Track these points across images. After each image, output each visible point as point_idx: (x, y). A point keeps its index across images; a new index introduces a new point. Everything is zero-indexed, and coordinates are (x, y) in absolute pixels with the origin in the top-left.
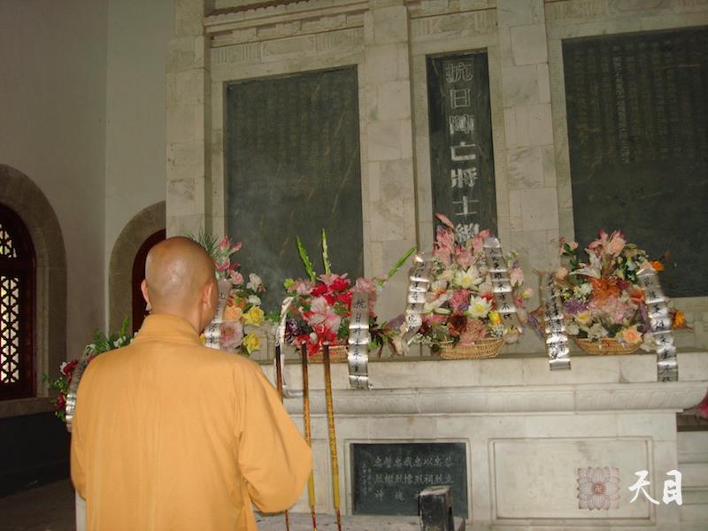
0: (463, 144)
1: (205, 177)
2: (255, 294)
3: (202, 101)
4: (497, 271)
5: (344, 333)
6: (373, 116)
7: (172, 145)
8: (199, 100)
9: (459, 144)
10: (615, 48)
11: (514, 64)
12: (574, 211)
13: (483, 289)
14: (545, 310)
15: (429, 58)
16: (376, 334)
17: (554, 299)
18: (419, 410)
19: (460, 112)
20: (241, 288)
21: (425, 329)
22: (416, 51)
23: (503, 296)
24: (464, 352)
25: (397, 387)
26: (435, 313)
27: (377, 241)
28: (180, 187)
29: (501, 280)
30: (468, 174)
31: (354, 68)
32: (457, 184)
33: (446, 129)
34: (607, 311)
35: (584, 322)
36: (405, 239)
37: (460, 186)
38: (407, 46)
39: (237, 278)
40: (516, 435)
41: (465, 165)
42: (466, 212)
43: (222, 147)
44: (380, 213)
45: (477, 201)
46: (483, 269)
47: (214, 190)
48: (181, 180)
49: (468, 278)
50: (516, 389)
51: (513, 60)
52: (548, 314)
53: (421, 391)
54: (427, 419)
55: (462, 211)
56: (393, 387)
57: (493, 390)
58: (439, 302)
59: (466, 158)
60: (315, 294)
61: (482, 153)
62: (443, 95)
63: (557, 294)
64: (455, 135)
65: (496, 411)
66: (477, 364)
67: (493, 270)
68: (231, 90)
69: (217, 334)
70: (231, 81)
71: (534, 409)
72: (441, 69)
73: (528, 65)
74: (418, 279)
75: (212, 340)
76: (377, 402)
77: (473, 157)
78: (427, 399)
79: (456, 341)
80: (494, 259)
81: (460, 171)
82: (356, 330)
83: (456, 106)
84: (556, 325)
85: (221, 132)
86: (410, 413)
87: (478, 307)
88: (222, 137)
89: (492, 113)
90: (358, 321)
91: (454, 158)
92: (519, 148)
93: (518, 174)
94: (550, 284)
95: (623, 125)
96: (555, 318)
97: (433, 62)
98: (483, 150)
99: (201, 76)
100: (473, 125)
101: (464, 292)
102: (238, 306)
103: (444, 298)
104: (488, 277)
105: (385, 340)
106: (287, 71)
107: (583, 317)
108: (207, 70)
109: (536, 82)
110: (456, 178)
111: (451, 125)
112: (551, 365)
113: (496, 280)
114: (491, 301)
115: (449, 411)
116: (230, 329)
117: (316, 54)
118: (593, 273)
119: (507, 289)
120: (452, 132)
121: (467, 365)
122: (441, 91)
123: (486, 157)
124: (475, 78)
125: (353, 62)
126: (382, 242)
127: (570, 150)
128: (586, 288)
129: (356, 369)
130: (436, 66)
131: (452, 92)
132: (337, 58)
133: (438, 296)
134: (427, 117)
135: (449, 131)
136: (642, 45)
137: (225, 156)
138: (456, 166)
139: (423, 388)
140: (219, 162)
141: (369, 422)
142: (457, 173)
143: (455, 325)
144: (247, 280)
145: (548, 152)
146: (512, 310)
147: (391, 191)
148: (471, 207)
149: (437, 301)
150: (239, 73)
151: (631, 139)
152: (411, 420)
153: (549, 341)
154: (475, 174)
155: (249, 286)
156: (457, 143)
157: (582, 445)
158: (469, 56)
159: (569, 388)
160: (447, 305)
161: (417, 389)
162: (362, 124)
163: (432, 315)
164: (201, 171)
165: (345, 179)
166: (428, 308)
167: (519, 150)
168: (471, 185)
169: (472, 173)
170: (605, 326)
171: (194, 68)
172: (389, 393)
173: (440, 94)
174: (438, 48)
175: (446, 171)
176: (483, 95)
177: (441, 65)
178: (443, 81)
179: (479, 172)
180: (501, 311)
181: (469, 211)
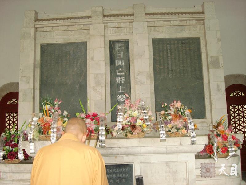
0: (120, 69)
1: (33, 76)
2: (66, 117)
3: (33, 50)
4: (144, 111)
5: (97, 130)
6: (92, 59)
7: (22, 64)
8: (32, 50)
9: (119, 69)
10: (168, 42)
11: (138, 46)
12: (155, 92)
13: (140, 117)
14: (158, 123)
15: (110, 41)
16: (107, 131)
17: (161, 120)
18: (120, 154)
19: (120, 59)
20: (61, 115)
21: (123, 129)
22: (106, 39)
23: (146, 119)
24: (134, 136)
25: (113, 147)
26: (126, 124)
27: (93, 100)
28: (24, 79)
29: (146, 114)
30: (122, 79)
31: (86, 42)
33: (115, 64)
34: (176, 124)
35: (170, 127)
36: (102, 99)
37: (119, 83)
38: (104, 37)
39: (60, 112)
40: (149, 161)
41: (121, 76)
42: (121, 91)
43: (39, 66)
44: (94, 90)
45: (124, 88)
46: (140, 111)
47: (36, 80)
48: (25, 77)
49: (136, 113)
50: (150, 147)
51: (138, 44)
52: (160, 125)
53: (121, 148)
54: (122, 157)
56: (112, 147)
57: (142, 147)
58: (127, 121)
59: (121, 74)
60: (86, 118)
61: (126, 72)
62: (114, 53)
63: (162, 119)
65: (143, 154)
66: (138, 139)
67: (143, 111)
68: (43, 47)
69: (55, 130)
70: (43, 44)
71: (154, 153)
73: (142, 46)
74: (120, 114)
75: (53, 132)
76: (106, 152)
77: (123, 74)
78: (122, 151)
79: (132, 132)
80: (143, 108)
81: (119, 78)
82: (101, 129)
83: (118, 57)
84: (162, 128)
85: (39, 61)
86: (116, 155)
87: (139, 123)
88: (39, 63)
89: (130, 60)
90: (102, 126)
91: (117, 74)
92: (139, 72)
93: (138, 80)
94: (159, 116)
95: (170, 66)
96: (162, 126)
97: (111, 43)
98: (127, 71)
99: (33, 41)
100: (124, 63)
101: (135, 118)
102: (61, 121)
103: (128, 120)
104: (142, 113)
105: (110, 132)
106: (63, 42)
107: (169, 126)
108: (35, 39)
109: (145, 51)
110: (118, 80)
111: (117, 63)
112: (161, 140)
113: (144, 114)
114: (143, 121)
115: (128, 154)
116: (59, 129)
117: (73, 37)
118: (172, 113)
119: (147, 117)
120: (117, 65)
121: (135, 140)
123: (127, 74)
124: (125, 49)
125: (85, 41)
126: (94, 100)
127: (154, 73)
128: (170, 117)
129: (101, 141)
130: (112, 44)
131: (117, 53)
132: (80, 39)
133: (126, 119)
134: (109, 60)
136: (176, 42)
137: (40, 69)
138: (118, 76)
139: (121, 147)
140: (38, 71)
142: (118, 78)
143: (132, 127)
144: (63, 113)
145: (147, 73)
146: (149, 123)
147: (98, 83)
148: (122, 89)
150: (46, 42)
151: (172, 71)
152: (116, 157)
153: (160, 133)
154: (124, 79)
155: (64, 115)
156: (118, 69)
157: (167, 164)
158: (123, 41)
159: (165, 147)
160: (129, 121)
161: (119, 147)
162: (88, 61)
164: (32, 74)
165: (81, 79)
166: (124, 122)
167: (139, 73)
168: (123, 82)
169: (123, 79)
170: (176, 128)
171: (31, 39)
172: (110, 149)
173: (113, 53)
174: (113, 38)
175: (115, 78)
176: (127, 54)
177: (114, 44)
178: (115, 49)
179: (125, 78)
180: (146, 124)
181: (122, 91)
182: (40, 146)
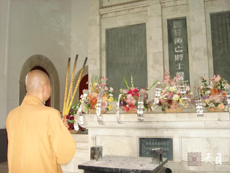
0: (179, 47)
1: (100, 58)
2: (111, 93)
3: (99, 35)
4: (182, 87)
5: (136, 105)
6: (151, 38)
7: (90, 48)
8: (98, 35)
9: (177, 47)
10: (227, 16)
11: (195, 22)
12: (214, 68)
13: (178, 92)
14: (196, 98)
15: (168, 20)
16: (146, 105)
17: (199, 95)
18: (159, 128)
19: (178, 37)
20: (107, 91)
21: (160, 104)
22: (164, 18)
23: (183, 94)
24: (172, 111)
25: (152, 121)
27: (151, 78)
28: (92, 61)
29: (183, 89)
30: (180, 56)
31: (145, 24)
32: (177, 60)
33: (173, 42)
34: (215, 99)
35: (207, 102)
36: (160, 77)
37: (178, 60)
38: (161, 16)
39: (106, 88)
40: (188, 136)
41: (179, 53)
42: (180, 68)
43: (105, 49)
44: (153, 69)
45: (183, 65)
46: (178, 86)
47: (103, 62)
48: (93, 59)
49: (173, 89)
50: (188, 122)
51: (194, 20)
52: (197, 100)
53: (160, 122)
54: (161, 131)
55: (178, 68)
56: (150, 121)
57: (180, 122)
59: (180, 51)
60: (129, 93)
61: (185, 49)
62: (173, 31)
63: (200, 94)
64: (176, 44)
65: (182, 129)
66: (175, 114)
67: (180, 86)
68: (108, 31)
69: (100, 105)
70: (108, 29)
71: (193, 128)
72: (172, 24)
73: (199, 22)
74: (158, 89)
75: (99, 106)
76: (146, 125)
77: (182, 51)
78: (161, 125)
79: (169, 107)
80: (181, 83)
81: (178, 55)
82: (140, 104)
83: (177, 35)
84: (199, 103)
85: (105, 44)
86: (156, 129)
87: (175, 97)
88: (105, 46)
89: (188, 37)
90: (140, 101)
91: (176, 51)
92: (196, 48)
93: (196, 56)
94: (198, 91)
96: (199, 101)
97: (169, 21)
98: (185, 48)
99: (98, 27)
100: (182, 41)
101: (172, 93)
102: (106, 97)
103: (166, 95)
104: (179, 89)
105: (149, 107)
106: (124, 25)
107: (207, 101)
108: (100, 25)
109: (201, 27)
110: (177, 58)
111: (175, 41)
112: (197, 115)
113: (182, 89)
114: (180, 96)
115: (168, 129)
116: (104, 103)
117: (133, 20)
118: (211, 87)
119: (185, 92)
120: (175, 43)
121: (172, 115)
122: (172, 30)
123: (186, 51)
124: (182, 26)
125: (144, 22)
126: (153, 78)
127: (213, 49)
128: (209, 92)
129: (140, 115)
130: (170, 22)
131: (175, 31)
132: (140, 21)
133: (164, 94)
134: (167, 38)
135: (174, 43)
137: (106, 51)
138: (176, 54)
140: (104, 53)
141: (144, 131)
142: (177, 56)
143: (169, 103)
144: (109, 89)
145: (205, 49)
146: (186, 98)
147: (156, 62)
148: (181, 66)
149: (164, 95)
150: (110, 26)
152: (156, 131)
153: (197, 108)
154: (183, 56)
155: (110, 91)
156: (177, 46)
157: (208, 140)
158: (181, 19)
159: (203, 122)
160: (166, 97)
161: (158, 122)
162: (147, 41)
163: (162, 99)
164: (99, 56)
165: (142, 59)
166: (161, 97)
168: (181, 60)
169: (182, 56)
170: (214, 103)
171: (96, 25)
172: (149, 122)
173: (172, 32)
174: (171, 17)
175: (173, 55)
176: (185, 31)
177: (172, 22)
178: (173, 27)
179: (184, 56)
180: (182, 99)
181: (181, 68)
182: (89, 119)
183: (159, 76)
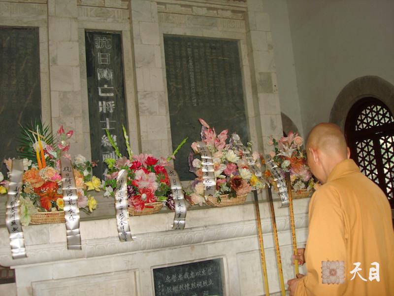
0: (106, 86)
6: (54, 61)
9: (103, 86)
10: (189, 44)
11: (142, 43)
14: (273, 174)
15: (86, 31)
18: (203, 240)
19: (104, 67)
23: (253, 167)
25: (197, 226)
29: (250, 158)
30: (109, 105)
31: (37, 29)
32: (103, 110)
33: (96, 76)
34: (301, 175)
35: (293, 180)
37: (105, 112)
40: (251, 249)
41: (107, 99)
42: (108, 127)
45: (114, 121)
51: (141, 40)
54: (203, 246)
55: (106, 127)
58: (220, 171)
59: (108, 95)
61: (117, 93)
62: (94, 55)
64: (101, 80)
67: (244, 152)
69: (74, 197)
72: (92, 39)
73: (149, 45)
74: (206, 157)
75: (70, 203)
77: (112, 95)
78: (211, 232)
81: (104, 102)
82: (175, 190)
83: (101, 63)
84: (281, 182)
86: (195, 243)
87: (245, 174)
90: (175, 184)
91: (101, 94)
92: (145, 91)
93: (145, 107)
95: (193, 85)
96: (280, 179)
97: (87, 34)
98: (118, 91)
100: (112, 75)
101: (233, 165)
102: (80, 177)
109: (154, 55)
110: (102, 107)
111: (99, 75)
112: (282, 205)
113: (247, 158)
114: (248, 170)
115: (215, 239)
119: (254, 163)
120: (99, 79)
122: (93, 52)
123: (120, 96)
124: (113, 48)
125: (36, 25)
127: (168, 97)
128: (287, 163)
129: (179, 216)
130: (90, 37)
131: (99, 54)
132: (25, 20)
135: (97, 78)
136: (202, 44)
138: (102, 99)
139: (209, 225)
142: (102, 104)
145: (161, 96)
146: (261, 175)
147: (67, 111)
148: (111, 124)
151: (197, 93)
152: (193, 248)
153: (280, 191)
154: (113, 105)
158: (109, 34)
160: (224, 173)
161: (206, 226)
165: (27, 102)
167: (145, 93)
168: (111, 111)
169: (112, 104)
170: (302, 182)
173: (92, 55)
174: (92, 26)
175: (95, 102)
176: (117, 59)
177: (92, 37)
178: (94, 47)
179: (116, 103)
180: (256, 175)
181: (110, 128)
183: (74, 142)
